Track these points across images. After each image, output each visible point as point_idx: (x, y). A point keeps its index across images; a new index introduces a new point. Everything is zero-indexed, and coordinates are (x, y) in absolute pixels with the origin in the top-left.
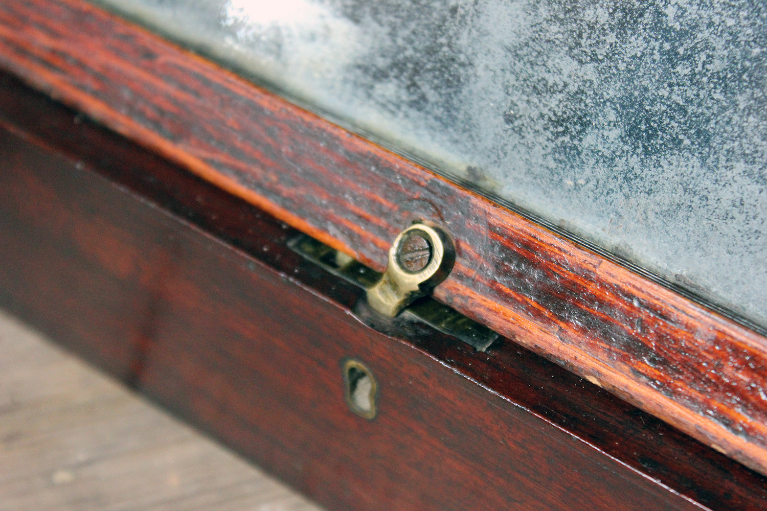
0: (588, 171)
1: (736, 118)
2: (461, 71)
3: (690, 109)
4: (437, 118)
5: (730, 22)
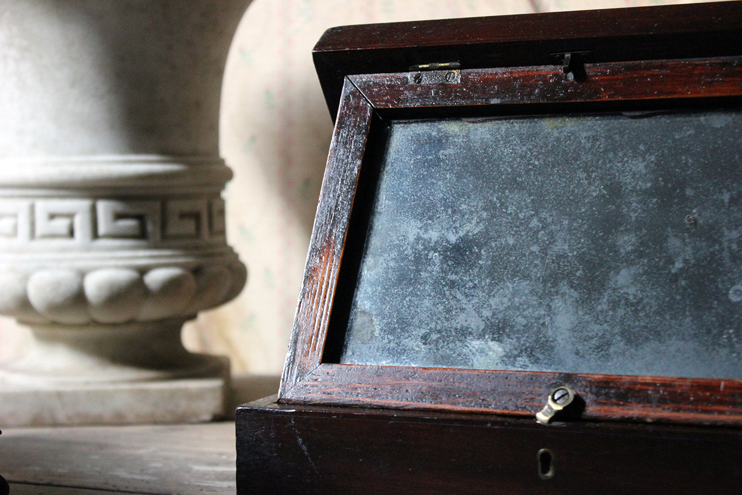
0: (615, 360)
1: (667, 323)
2: (552, 344)
3: (649, 326)
4: (546, 364)
5: (655, 293)
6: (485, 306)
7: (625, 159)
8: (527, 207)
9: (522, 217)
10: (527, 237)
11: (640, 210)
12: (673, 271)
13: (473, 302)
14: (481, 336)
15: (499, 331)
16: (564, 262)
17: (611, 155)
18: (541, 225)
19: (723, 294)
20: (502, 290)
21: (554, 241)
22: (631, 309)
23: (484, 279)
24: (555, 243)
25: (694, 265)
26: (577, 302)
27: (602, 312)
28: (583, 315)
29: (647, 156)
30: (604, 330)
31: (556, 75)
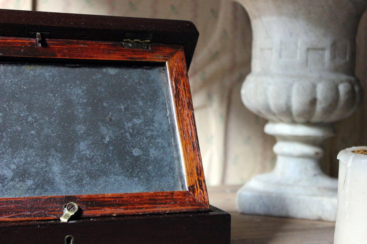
0: (87, 187)
1: (108, 167)
2: (53, 181)
3: (99, 169)
6: (12, 163)
7: (71, 88)
8: (24, 111)
9: (23, 116)
10: (27, 127)
11: (83, 113)
12: (106, 142)
13: (4, 161)
14: (12, 180)
15: (22, 176)
16: (50, 139)
17: (63, 85)
18: (34, 120)
19: (130, 153)
20: (19, 154)
21: (43, 129)
22: (89, 162)
23: (8, 149)
24: (44, 129)
25: (114, 139)
26: (61, 159)
27: (75, 163)
28: (66, 166)
29: (81, 87)
30: (78, 173)
31: (32, 43)
